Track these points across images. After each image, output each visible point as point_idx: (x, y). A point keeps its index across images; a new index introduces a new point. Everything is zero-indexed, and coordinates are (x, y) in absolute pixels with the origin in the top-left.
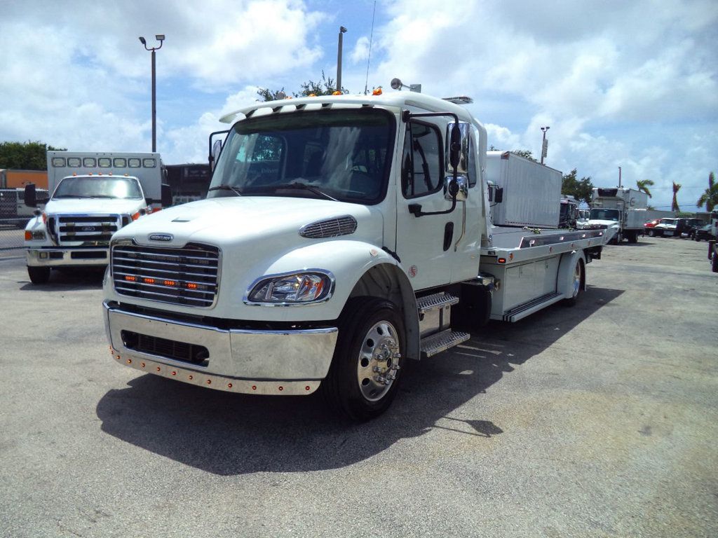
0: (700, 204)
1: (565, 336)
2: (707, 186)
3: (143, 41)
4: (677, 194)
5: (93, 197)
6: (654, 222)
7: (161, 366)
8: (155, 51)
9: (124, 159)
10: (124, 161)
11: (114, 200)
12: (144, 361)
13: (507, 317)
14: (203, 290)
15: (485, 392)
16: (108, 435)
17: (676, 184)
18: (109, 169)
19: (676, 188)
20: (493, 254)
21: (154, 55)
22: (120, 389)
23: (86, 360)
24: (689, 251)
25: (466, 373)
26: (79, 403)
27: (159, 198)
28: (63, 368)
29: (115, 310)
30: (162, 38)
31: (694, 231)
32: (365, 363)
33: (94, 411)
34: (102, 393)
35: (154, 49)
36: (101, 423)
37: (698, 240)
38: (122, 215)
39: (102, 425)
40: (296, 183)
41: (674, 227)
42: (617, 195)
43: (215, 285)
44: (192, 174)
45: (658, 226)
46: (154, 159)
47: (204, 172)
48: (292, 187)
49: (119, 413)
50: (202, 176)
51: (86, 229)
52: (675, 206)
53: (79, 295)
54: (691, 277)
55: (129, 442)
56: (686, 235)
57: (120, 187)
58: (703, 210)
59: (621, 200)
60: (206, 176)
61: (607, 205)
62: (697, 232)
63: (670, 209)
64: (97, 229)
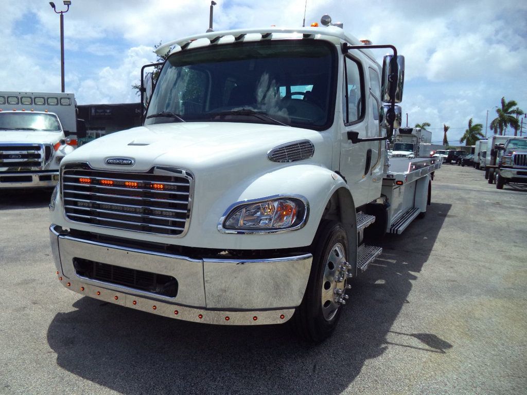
0: (462, 141)
1: (435, 244)
2: (467, 128)
3: (53, 5)
4: (447, 133)
5: (18, 129)
6: (432, 153)
7: (118, 294)
8: (63, 14)
9: (43, 98)
10: (43, 100)
11: (35, 133)
12: (99, 289)
13: (394, 230)
14: (169, 216)
15: (408, 302)
16: (67, 373)
17: (446, 126)
18: (30, 106)
19: (446, 129)
20: (391, 177)
21: (62, 17)
22: (66, 312)
23: (25, 280)
24: (463, 173)
25: (379, 282)
26: (28, 331)
27: (75, 130)
28: (5, 290)
29: (66, 237)
30: (69, 3)
31: (460, 159)
32: (327, 286)
33: (45, 341)
34: (50, 318)
35: (62, 12)
36: (55, 355)
37: (463, 166)
38: (44, 144)
39: (58, 359)
40: (244, 109)
41: (447, 156)
42: (412, 133)
43: (186, 211)
44: (98, 112)
45: (434, 155)
46: (69, 99)
47: (108, 111)
48: (238, 113)
49: (72, 343)
50: (106, 114)
51: (13, 156)
52: (445, 141)
53: (9, 214)
54: (489, 193)
55: (92, 381)
56: (455, 162)
57: (40, 122)
58: (464, 144)
59: (415, 136)
60: (110, 114)
61: (405, 140)
62: (462, 160)
63: (442, 144)
64: (23, 156)
